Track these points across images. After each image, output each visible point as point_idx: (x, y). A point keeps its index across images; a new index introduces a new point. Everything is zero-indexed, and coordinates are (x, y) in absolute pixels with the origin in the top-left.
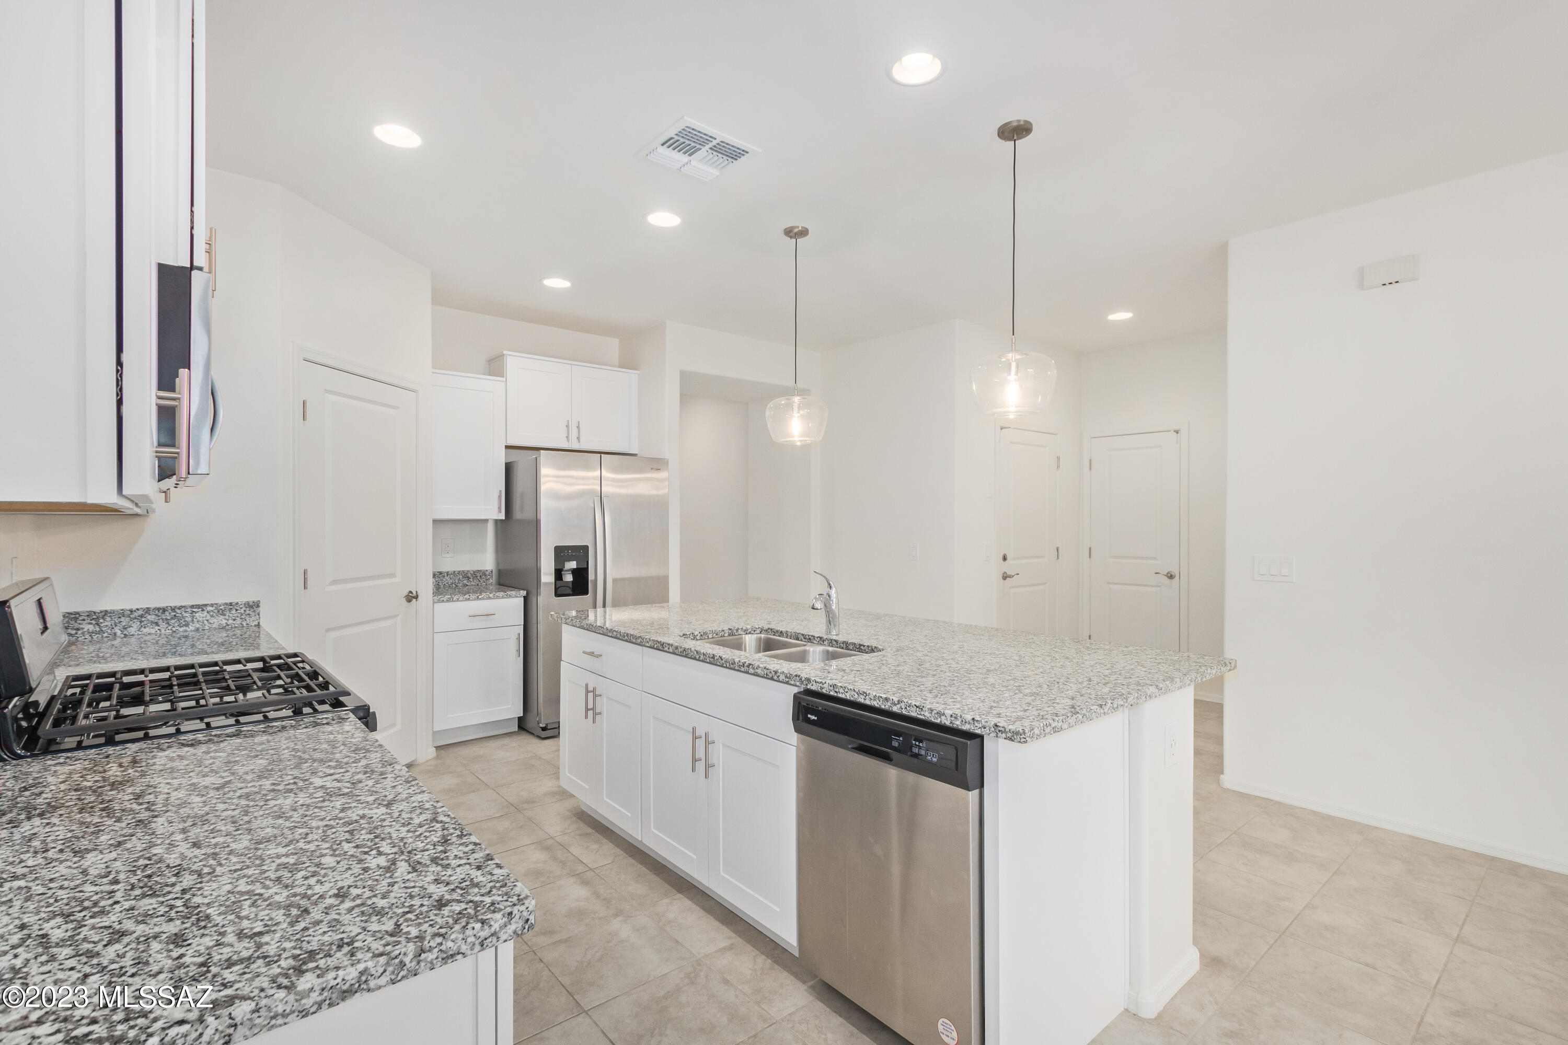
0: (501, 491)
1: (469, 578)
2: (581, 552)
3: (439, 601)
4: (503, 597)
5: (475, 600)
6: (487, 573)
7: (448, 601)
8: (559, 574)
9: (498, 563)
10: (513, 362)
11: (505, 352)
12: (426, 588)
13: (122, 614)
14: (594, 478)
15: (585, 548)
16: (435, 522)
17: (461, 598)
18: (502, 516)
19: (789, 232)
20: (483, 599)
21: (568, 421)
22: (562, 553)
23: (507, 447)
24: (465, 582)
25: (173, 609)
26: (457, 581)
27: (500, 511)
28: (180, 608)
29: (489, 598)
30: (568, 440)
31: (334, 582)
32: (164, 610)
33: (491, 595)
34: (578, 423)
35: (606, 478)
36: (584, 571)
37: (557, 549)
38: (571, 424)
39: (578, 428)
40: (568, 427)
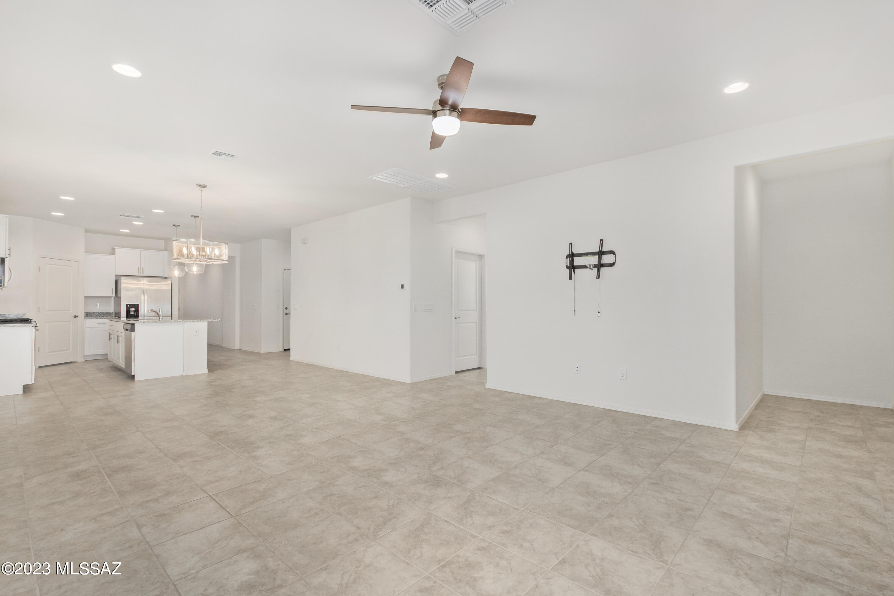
0: (113, 289)
1: (104, 314)
2: (136, 307)
3: (87, 319)
5: (99, 319)
6: (111, 313)
7: (90, 319)
8: (128, 312)
9: (115, 310)
10: (118, 250)
11: (115, 248)
12: (81, 315)
14: (141, 284)
15: (138, 305)
16: (85, 297)
17: (95, 318)
18: (114, 295)
19: (174, 225)
21: (139, 267)
22: (129, 307)
23: (116, 275)
24: (103, 315)
26: (100, 315)
27: (112, 294)
30: (139, 273)
31: (49, 311)
33: (105, 318)
34: (143, 268)
35: (146, 284)
36: (137, 311)
37: (127, 305)
38: (140, 268)
39: (143, 269)
40: (139, 269)
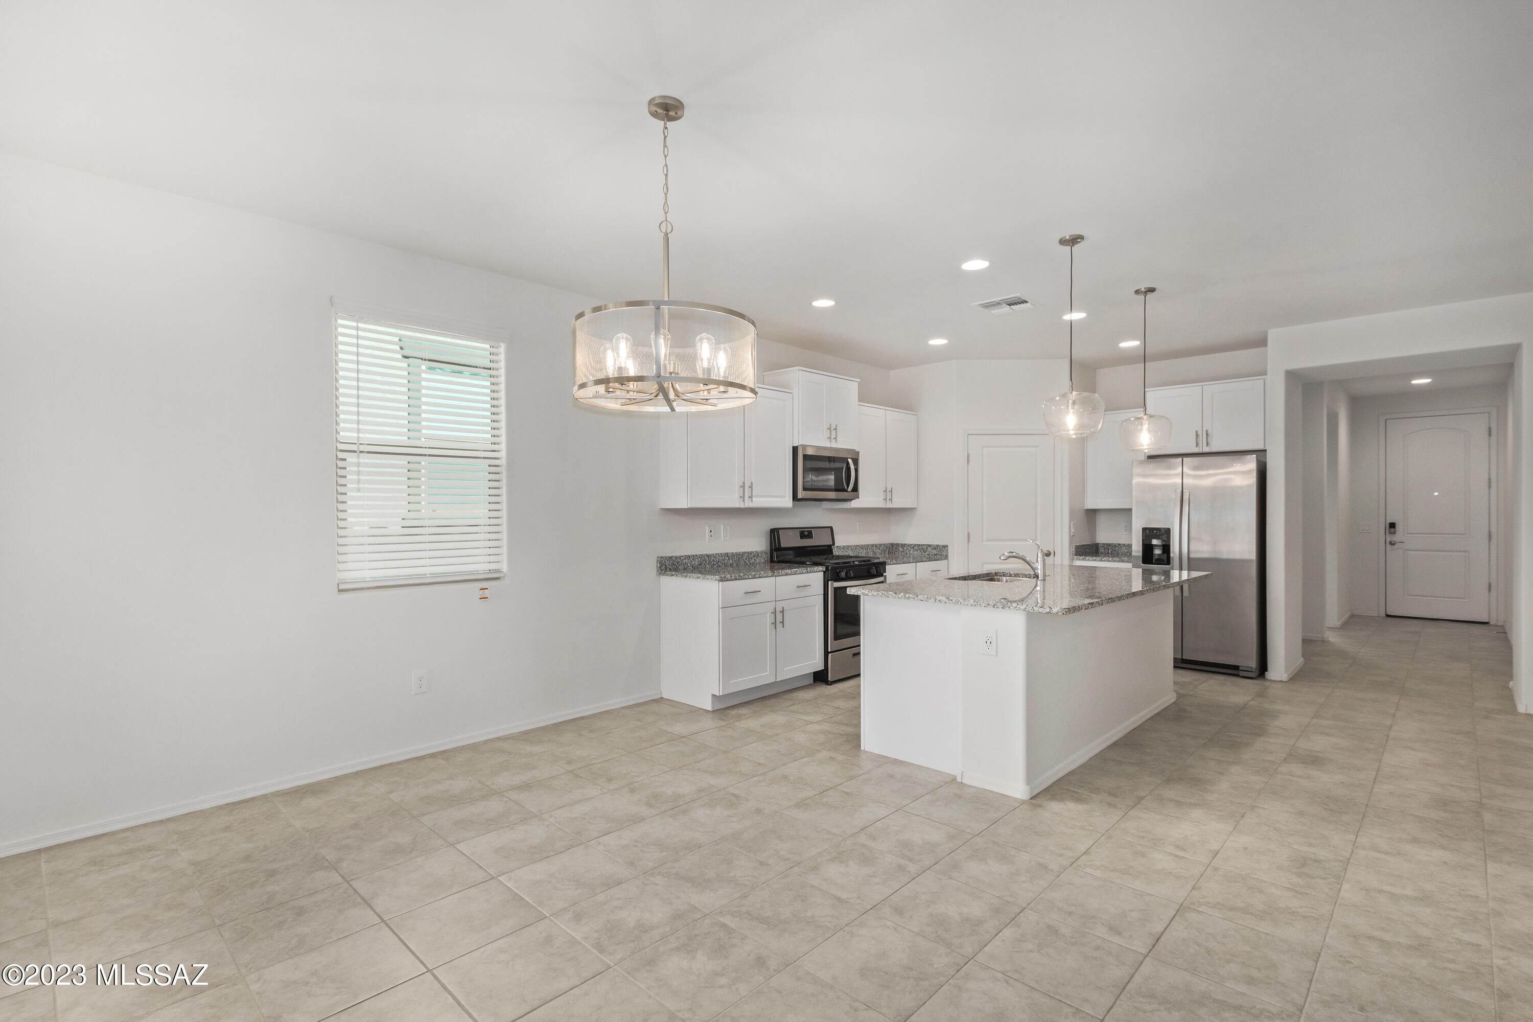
4: (1118, 561)
5: (1099, 561)
8: (1146, 547)
10: (1153, 395)
11: (1146, 390)
12: (1064, 549)
13: (910, 545)
14: (1176, 475)
20: (1105, 561)
21: (1197, 432)
25: (922, 545)
28: (923, 545)
29: (1109, 561)
30: (1198, 446)
31: (988, 540)
32: (919, 545)
33: (1110, 559)
34: (1207, 431)
35: (1189, 475)
36: (1166, 548)
37: (1144, 530)
38: (1200, 433)
39: (1207, 435)
40: (1197, 435)
